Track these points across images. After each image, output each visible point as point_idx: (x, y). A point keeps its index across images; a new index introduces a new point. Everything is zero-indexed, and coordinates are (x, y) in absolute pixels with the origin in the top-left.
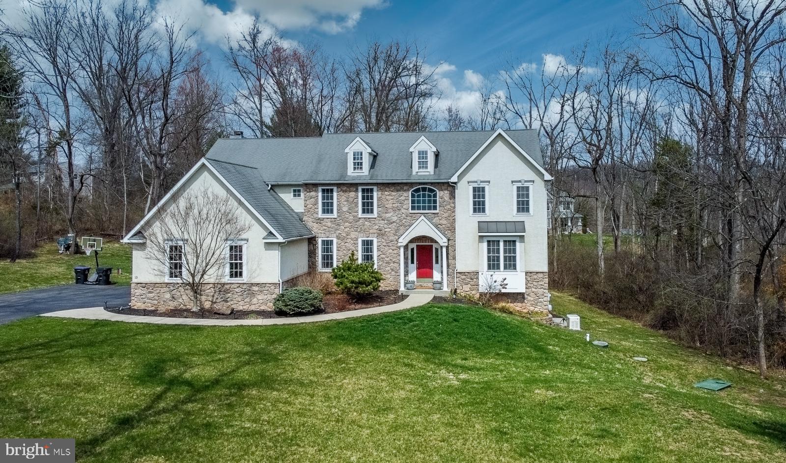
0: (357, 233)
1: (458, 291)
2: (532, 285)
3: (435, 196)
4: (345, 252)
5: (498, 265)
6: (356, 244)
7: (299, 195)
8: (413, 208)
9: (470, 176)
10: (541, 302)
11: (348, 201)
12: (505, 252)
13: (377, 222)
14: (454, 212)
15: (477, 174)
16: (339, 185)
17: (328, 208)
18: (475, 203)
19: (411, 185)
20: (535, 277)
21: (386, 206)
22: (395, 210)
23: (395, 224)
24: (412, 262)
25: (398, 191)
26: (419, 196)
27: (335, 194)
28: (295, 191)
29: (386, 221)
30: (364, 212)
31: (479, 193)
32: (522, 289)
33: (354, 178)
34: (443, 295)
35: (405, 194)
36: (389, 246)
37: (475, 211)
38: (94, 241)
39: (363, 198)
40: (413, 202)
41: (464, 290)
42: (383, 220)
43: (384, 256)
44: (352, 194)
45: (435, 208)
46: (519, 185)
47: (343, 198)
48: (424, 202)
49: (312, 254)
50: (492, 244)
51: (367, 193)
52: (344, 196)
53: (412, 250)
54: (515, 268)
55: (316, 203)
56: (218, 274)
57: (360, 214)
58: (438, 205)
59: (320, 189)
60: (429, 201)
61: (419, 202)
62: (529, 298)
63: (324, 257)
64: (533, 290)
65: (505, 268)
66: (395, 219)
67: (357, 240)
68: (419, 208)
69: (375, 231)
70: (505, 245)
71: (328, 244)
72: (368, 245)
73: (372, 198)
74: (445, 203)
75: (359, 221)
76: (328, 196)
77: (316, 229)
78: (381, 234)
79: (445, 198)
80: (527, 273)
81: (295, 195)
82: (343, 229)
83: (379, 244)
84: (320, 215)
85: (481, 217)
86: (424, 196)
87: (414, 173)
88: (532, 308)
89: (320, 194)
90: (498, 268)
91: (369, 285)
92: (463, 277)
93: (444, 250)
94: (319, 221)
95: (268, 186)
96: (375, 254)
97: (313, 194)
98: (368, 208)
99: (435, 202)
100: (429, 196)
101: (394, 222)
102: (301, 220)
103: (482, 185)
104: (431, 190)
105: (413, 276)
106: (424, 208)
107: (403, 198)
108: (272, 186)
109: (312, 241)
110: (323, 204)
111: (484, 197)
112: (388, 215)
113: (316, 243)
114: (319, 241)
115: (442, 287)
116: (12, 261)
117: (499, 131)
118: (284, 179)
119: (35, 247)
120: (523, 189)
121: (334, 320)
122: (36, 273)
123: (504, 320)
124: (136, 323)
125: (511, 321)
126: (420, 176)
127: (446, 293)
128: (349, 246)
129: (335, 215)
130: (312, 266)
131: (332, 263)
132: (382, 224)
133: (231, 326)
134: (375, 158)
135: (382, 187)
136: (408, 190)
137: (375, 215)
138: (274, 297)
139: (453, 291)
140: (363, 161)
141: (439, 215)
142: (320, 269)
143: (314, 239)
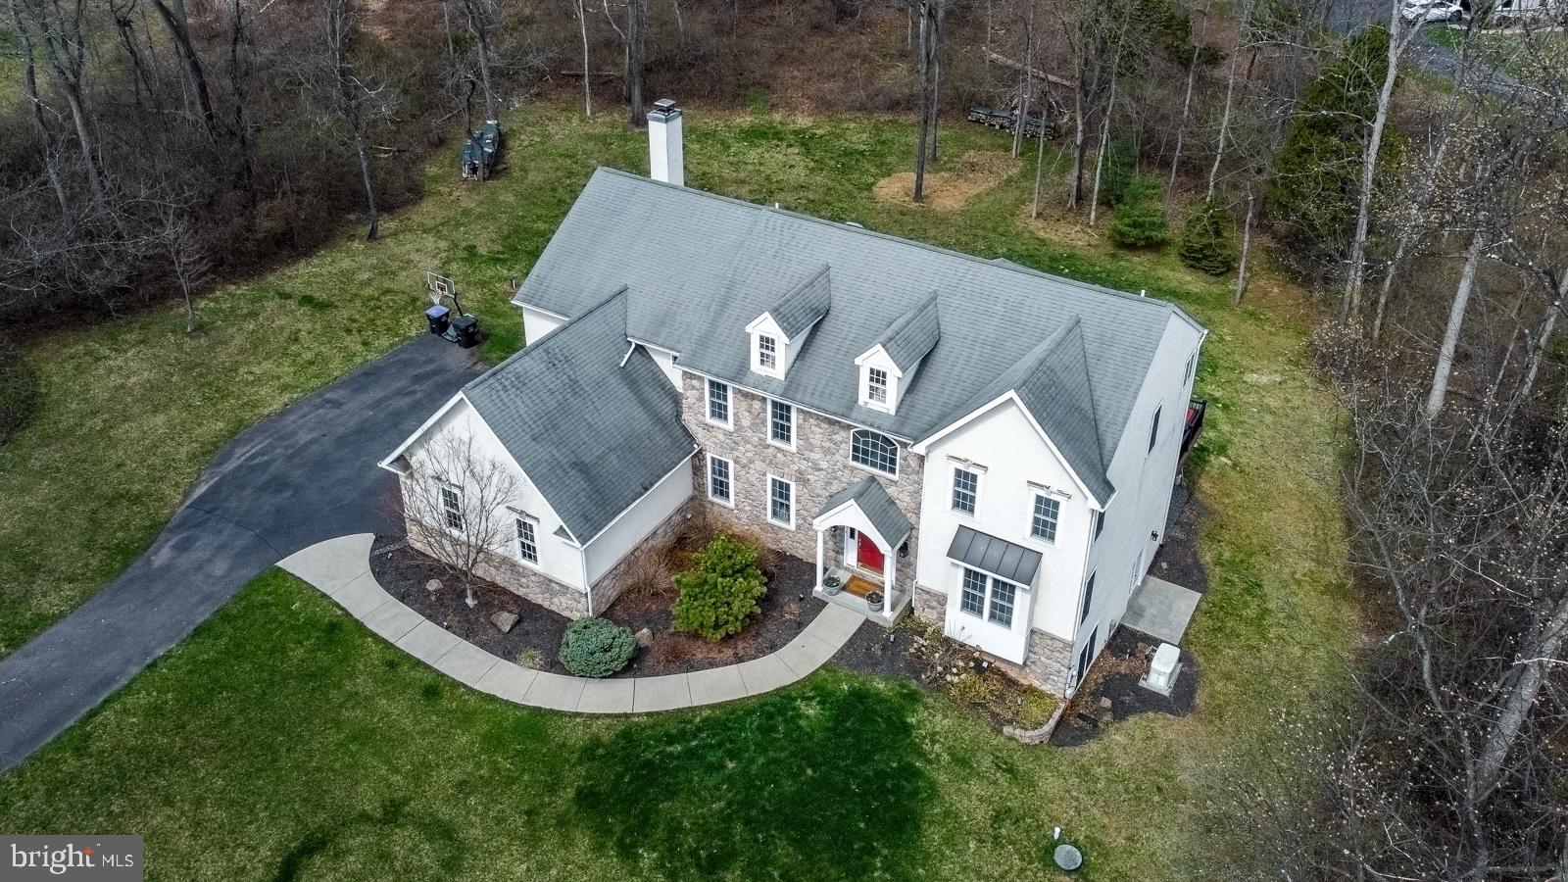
0: (764, 465)
1: (916, 613)
2: (1041, 652)
3: (894, 452)
4: (746, 486)
5: (980, 610)
6: (763, 481)
9: (955, 448)
10: (1054, 680)
11: (749, 412)
12: (994, 597)
13: (796, 459)
14: (921, 487)
15: (966, 448)
16: (734, 387)
17: (719, 411)
18: (957, 493)
19: (853, 426)
20: (1050, 642)
21: (811, 441)
22: (827, 452)
23: (824, 473)
24: (852, 537)
25: (830, 424)
26: (866, 443)
27: (730, 397)
29: (810, 464)
30: (776, 437)
31: (965, 480)
32: (1019, 659)
33: (758, 381)
34: (880, 622)
35: (842, 436)
36: (813, 502)
37: (956, 505)
38: (444, 281)
39: (775, 415)
40: (856, 449)
41: (924, 615)
42: (805, 459)
44: (757, 407)
45: (893, 471)
46: (1042, 493)
47: (744, 408)
48: (874, 455)
49: (697, 470)
50: (974, 580)
51: (782, 411)
52: (744, 403)
54: (1009, 624)
55: (701, 399)
57: (770, 439)
58: (897, 467)
60: (884, 459)
61: (865, 452)
63: (715, 481)
64: (1043, 659)
65: (992, 617)
66: (824, 465)
67: (764, 474)
68: (865, 461)
69: (793, 472)
70: (995, 589)
71: (721, 468)
72: (781, 489)
73: (788, 420)
74: (910, 469)
75: (767, 448)
76: (719, 394)
77: (700, 435)
78: (802, 480)
79: (910, 464)
80: (1033, 632)
82: (745, 452)
83: (799, 494)
84: (708, 420)
85: (962, 518)
86: (875, 446)
87: (861, 402)
88: (1036, 684)
89: (707, 387)
90: (980, 612)
92: (926, 597)
93: (888, 561)
94: (708, 428)
95: (631, 342)
96: (794, 504)
97: (696, 383)
98: (782, 433)
99: (893, 461)
100: (884, 449)
101: (822, 469)
102: (678, 415)
103: (973, 470)
104: (887, 441)
105: (851, 559)
106: (874, 465)
107: (838, 438)
108: (637, 344)
109: (698, 455)
110: (713, 403)
111: (973, 490)
112: (814, 456)
113: (704, 458)
114: (708, 456)
115: (882, 607)
116: (372, 236)
117: (1012, 394)
118: (658, 334)
119: (437, 146)
120: (1048, 501)
121: (627, 716)
122: (388, 291)
123: (922, 755)
124: (374, 635)
125: (938, 755)
126: (870, 411)
127: (885, 619)
128: (753, 479)
129: (730, 426)
130: (699, 487)
131: (728, 493)
132: (804, 465)
133: (480, 693)
134: (816, 327)
135: (805, 411)
136: (848, 428)
137: (793, 447)
138: (581, 607)
139: (910, 612)
140: (776, 354)
141: (897, 485)
142: (710, 496)
143: (701, 453)
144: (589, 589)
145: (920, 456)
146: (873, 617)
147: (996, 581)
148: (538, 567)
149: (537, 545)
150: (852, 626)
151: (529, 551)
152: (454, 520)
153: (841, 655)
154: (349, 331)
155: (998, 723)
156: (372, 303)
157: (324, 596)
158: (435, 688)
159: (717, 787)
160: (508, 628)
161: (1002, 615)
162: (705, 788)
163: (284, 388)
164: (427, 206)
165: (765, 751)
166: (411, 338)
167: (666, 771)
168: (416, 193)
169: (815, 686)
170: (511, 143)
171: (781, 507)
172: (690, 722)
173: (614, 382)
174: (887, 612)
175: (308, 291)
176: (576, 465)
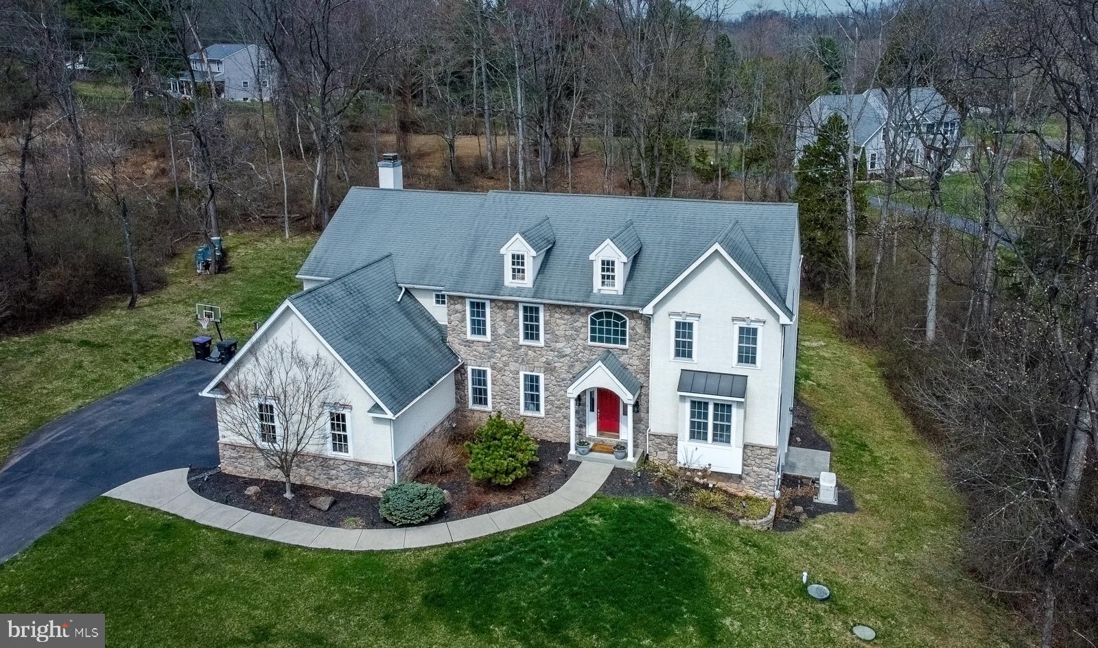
0: (517, 365)
1: (651, 458)
2: (753, 463)
3: (624, 325)
4: (502, 387)
5: (705, 435)
6: (516, 379)
7: (443, 302)
8: (593, 339)
9: (673, 305)
10: (765, 486)
11: (504, 321)
12: (716, 419)
13: (544, 353)
14: (649, 350)
15: (682, 303)
16: (492, 301)
17: (479, 328)
18: (677, 344)
19: (592, 309)
20: (759, 452)
21: (556, 333)
22: (569, 339)
23: (568, 358)
24: (592, 410)
25: (572, 314)
26: (601, 324)
27: (488, 310)
28: (437, 296)
29: (556, 353)
30: (526, 337)
31: (684, 330)
32: (737, 470)
33: (513, 292)
34: (627, 467)
35: (582, 320)
36: (560, 386)
37: (677, 354)
38: (211, 309)
39: (526, 319)
40: (593, 331)
41: (659, 458)
42: (551, 351)
43: (553, 398)
44: (511, 313)
45: (623, 342)
46: (743, 324)
47: (499, 317)
48: (608, 332)
49: (460, 385)
50: (699, 407)
51: (531, 313)
52: (500, 314)
53: (592, 393)
54: (728, 441)
55: (463, 320)
56: (319, 443)
57: (522, 341)
58: (627, 338)
59: (468, 302)
60: (616, 332)
61: (601, 331)
62: (748, 479)
63: (475, 390)
64: (755, 469)
65: (715, 439)
66: (568, 351)
67: (518, 373)
68: (601, 340)
69: (542, 365)
70: (716, 410)
71: (480, 376)
72: (532, 382)
73: (537, 320)
74: (637, 336)
75: (519, 349)
76: (478, 312)
77: (463, 352)
78: (549, 369)
79: (638, 330)
80: (745, 446)
81: (438, 302)
82: (500, 357)
83: (547, 382)
84: (469, 336)
85: (685, 364)
86: (608, 324)
87: (595, 291)
88: (751, 493)
89: (468, 308)
90: (706, 439)
91: (511, 473)
92: (658, 441)
93: (630, 409)
94: (468, 344)
95: (401, 288)
96: (542, 394)
97: (458, 307)
98: (532, 333)
99: (624, 333)
100: (616, 325)
101: (566, 355)
102: (444, 340)
103: (689, 320)
104: (618, 317)
105: (592, 430)
106: (608, 341)
107: (578, 324)
108: (406, 289)
109: (461, 371)
110: (473, 322)
111: (690, 336)
112: (559, 345)
113: (465, 373)
114: (469, 371)
115: (626, 456)
116: (132, 305)
117: (717, 246)
118: (423, 278)
119: (172, 258)
120: (748, 330)
121: (449, 545)
122: (152, 337)
123: (689, 540)
124: (208, 528)
125: (701, 540)
126: (604, 295)
127: (630, 463)
128: (508, 380)
129: (488, 337)
130: (461, 400)
131: (486, 400)
132: (551, 356)
133: (316, 549)
134: (549, 252)
135: (551, 307)
136: (587, 314)
137: (541, 343)
138: (388, 482)
139: (645, 458)
140: (525, 267)
141: (628, 352)
142: (471, 405)
143: (462, 367)
144: (395, 463)
145: (647, 320)
146: (620, 464)
147: (716, 405)
148: (350, 455)
149: (349, 433)
150: (606, 471)
151: (340, 442)
152: (268, 433)
153: (604, 488)
154: (125, 361)
155: (735, 520)
156: (142, 344)
157: (152, 509)
158: (274, 552)
159: (540, 577)
160: (327, 507)
161: (723, 434)
162: (531, 579)
163: (76, 397)
164: (173, 289)
165: (569, 549)
166: (180, 363)
167: (494, 573)
168: (162, 283)
169: (591, 507)
170: (230, 254)
171: (533, 400)
172: (503, 541)
173: (395, 311)
174: (630, 458)
175: (84, 338)
176: (380, 361)
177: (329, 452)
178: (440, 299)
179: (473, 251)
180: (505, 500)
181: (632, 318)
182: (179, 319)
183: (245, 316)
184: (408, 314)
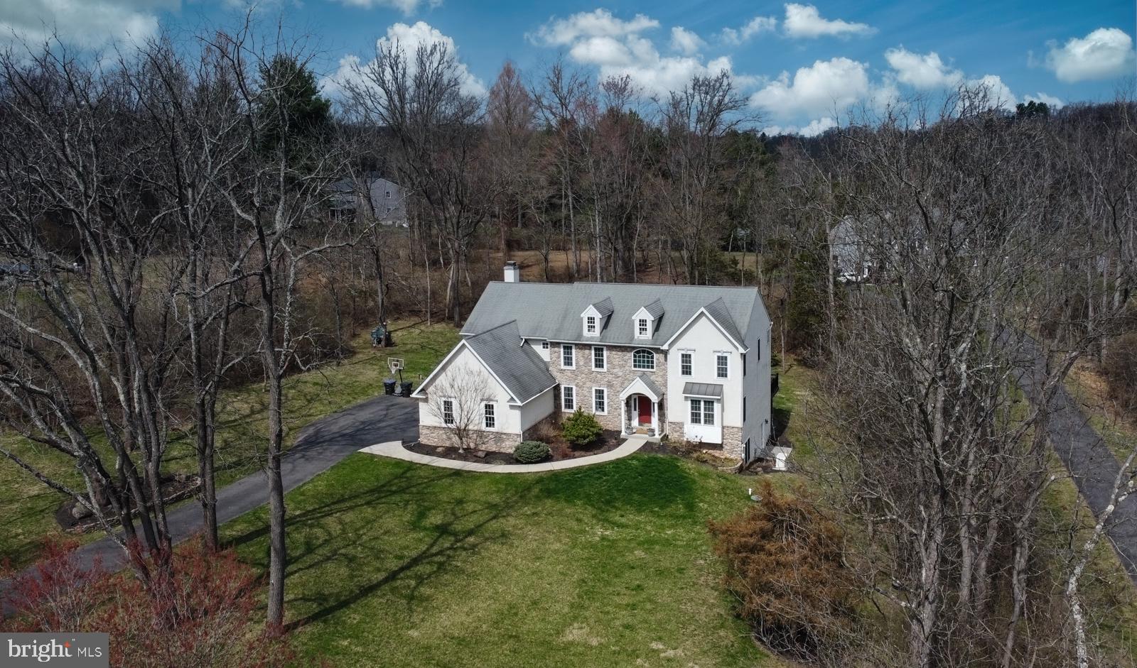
0: (591, 383)
1: (669, 436)
2: (728, 436)
3: (652, 357)
4: (582, 397)
5: (700, 420)
6: (591, 392)
7: (547, 347)
8: (635, 366)
9: (679, 344)
10: (736, 451)
11: (583, 356)
12: (705, 410)
13: (606, 375)
14: (667, 372)
15: (685, 344)
16: (576, 345)
17: (568, 361)
18: (683, 367)
19: (634, 348)
20: (731, 430)
21: (614, 363)
22: (622, 366)
23: (621, 378)
24: (635, 410)
25: (622, 352)
26: (639, 357)
27: (574, 351)
28: (544, 344)
29: (613, 375)
30: (596, 366)
31: (686, 358)
32: (719, 442)
33: (588, 339)
34: (655, 441)
35: (629, 354)
36: (615, 395)
37: (683, 373)
38: (398, 361)
39: (596, 355)
40: (635, 361)
41: (673, 437)
42: (611, 374)
43: (612, 402)
44: (587, 352)
45: (652, 367)
46: (719, 354)
47: (580, 355)
48: (644, 361)
49: (557, 397)
50: (695, 403)
51: (599, 350)
52: (581, 353)
53: (635, 399)
54: (713, 424)
55: (559, 357)
56: (478, 423)
57: (594, 368)
58: (655, 365)
59: (562, 345)
60: (648, 362)
61: (639, 361)
62: (726, 447)
63: (566, 400)
64: (729, 440)
65: (705, 422)
66: (620, 374)
67: (591, 388)
68: (640, 366)
69: (605, 383)
70: (705, 404)
71: (569, 390)
72: (600, 394)
73: (602, 356)
74: (660, 364)
75: (592, 373)
76: (568, 352)
77: (559, 378)
78: (610, 385)
79: (660, 361)
80: (723, 428)
81: (544, 347)
82: (581, 379)
83: (609, 393)
84: (563, 367)
85: (688, 379)
86: (644, 357)
87: (636, 337)
88: (728, 456)
89: (562, 350)
90: (700, 422)
92: (673, 426)
93: (656, 406)
94: (562, 371)
95: (522, 339)
96: (606, 401)
97: (556, 349)
98: (599, 363)
99: (652, 362)
100: (648, 357)
101: (620, 376)
102: (548, 370)
103: (689, 352)
104: (649, 352)
105: (635, 423)
106: (644, 367)
107: (626, 357)
108: (525, 339)
109: (557, 388)
110: (565, 358)
111: (690, 362)
112: (615, 371)
113: (560, 389)
114: (562, 388)
115: (654, 435)
116: (338, 364)
117: (702, 309)
118: (535, 333)
119: (354, 337)
120: (722, 357)
121: (553, 470)
122: (356, 382)
123: (686, 473)
124: (420, 464)
125: (693, 473)
126: (641, 340)
127: (657, 439)
128: (585, 393)
129: (574, 367)
130: (557, 406)
131: (572, 405)
132: (610, 377)
133: (480, 472)
134: (609, 317)
135: (611, 348)
136: (631, 351)
137: (605, 369)
138: (517, 444)
139: (665, 438)
140: (595, 325)
141: (655, 373)
142: (563, 409)
143: (558, 385)
144: (521, 432)
145: (665, 353)
146: (651, 439)
147: (705, 402)
148: (495, 429)
149: (495, 416)
150: (642, 443)
151: (490, 422)
152: (449, 418)
153: (640, 449)
154: (343, 394)
155: (716, 467)
156: (350, 385)
158: (458, 473)
159: (601, 483)
160: (483, 456)
161: (709, 419)
162: (596, 483)
165: (618, 472)
166: (376, 396)
167: (576, 481)
168: (352, 352)
169: (632, 457)
170: (393, 335)
171: (600, 405)
172: (582, 469)
173: (519, 351)
174: (657, 436)
175: (315, 381)
176: (512, 375)
177: (483, 427)
178: (545, 345)
179: (564, 317)
180: (583, 453)
181: (657, 353)
182: (369, 372)
183: (411, 372)
184: (527, 354)
